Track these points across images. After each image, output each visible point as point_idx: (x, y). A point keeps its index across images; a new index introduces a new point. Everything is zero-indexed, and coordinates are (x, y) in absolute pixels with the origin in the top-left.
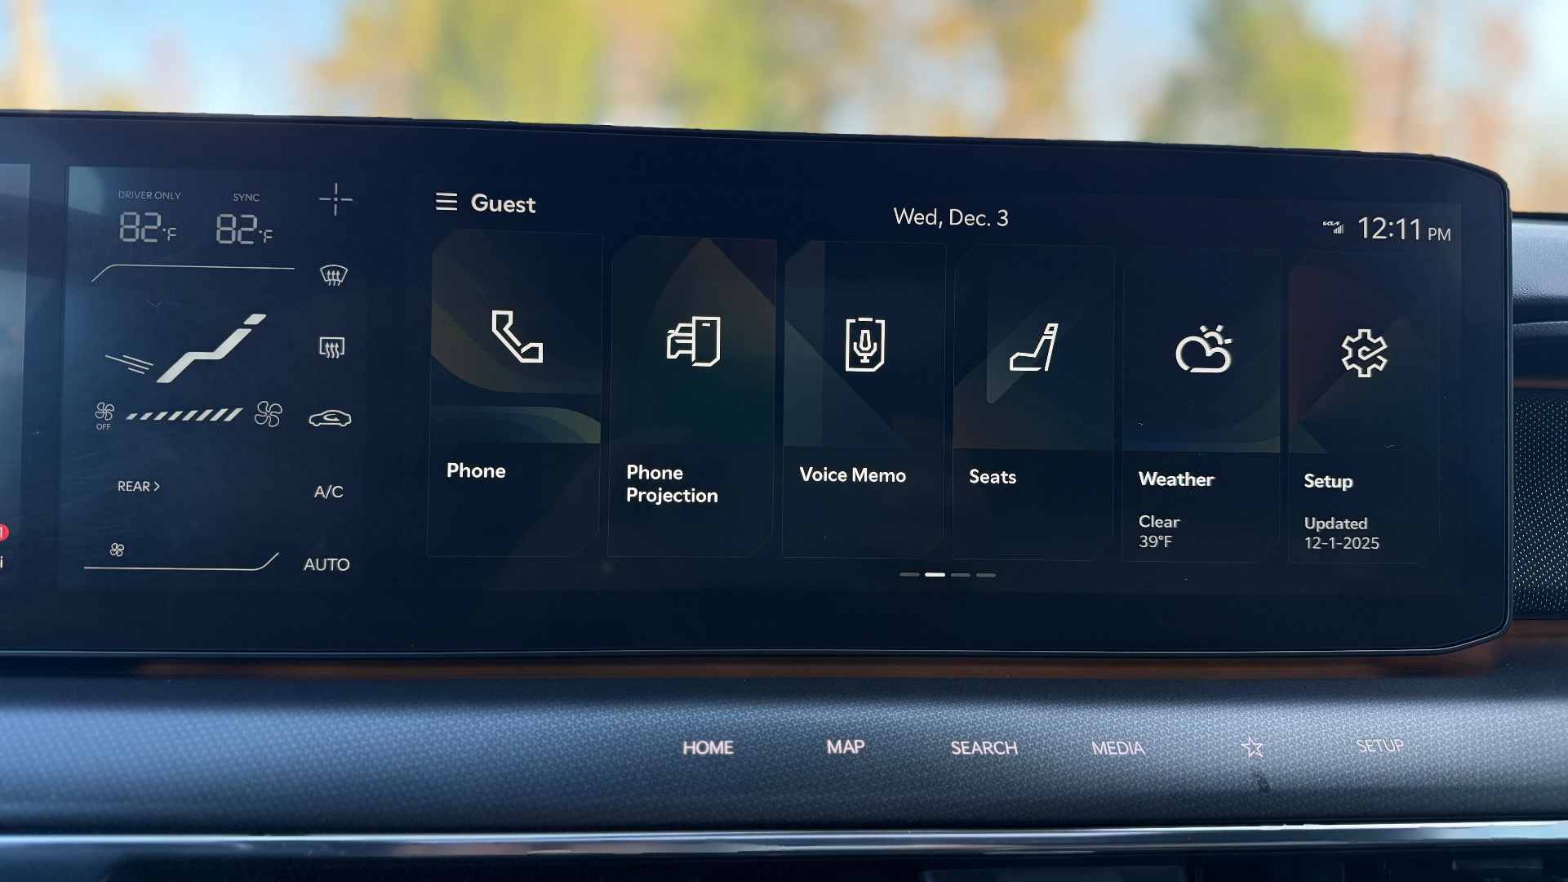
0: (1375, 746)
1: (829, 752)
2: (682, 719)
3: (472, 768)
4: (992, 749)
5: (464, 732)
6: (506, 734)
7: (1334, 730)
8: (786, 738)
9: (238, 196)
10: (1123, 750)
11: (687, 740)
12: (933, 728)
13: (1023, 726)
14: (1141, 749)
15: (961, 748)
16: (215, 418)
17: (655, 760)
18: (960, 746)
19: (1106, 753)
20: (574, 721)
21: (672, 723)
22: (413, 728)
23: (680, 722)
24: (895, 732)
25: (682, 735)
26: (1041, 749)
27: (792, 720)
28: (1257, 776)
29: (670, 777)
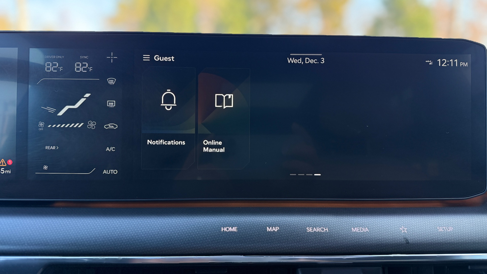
0: (443, 229)
1: (268, 231)
2: (221, 220)
3: (156, 235)
4: (320, 230)
5: (153, 224)
6: (166, 225)
7: (430, 224)
8: (254, 226)
9: (82, 57)
10: (362, 230)
11: (223, 227)
12: (301, 223)
13: (330, 223)
14: (368, 230)
15: (310, 229)
16: (75, 126)
17: (213, 233)
18: (309, 229)
19: (356, 231)
20: (187, 221)
21: (218, 221)
22: (137, 223)
23: (221, 221)
24: (288, 224)
25: (221, 225)
26: (335, 230)
27: (256, 221)
28: (405, 239)
29: (217, 239)
